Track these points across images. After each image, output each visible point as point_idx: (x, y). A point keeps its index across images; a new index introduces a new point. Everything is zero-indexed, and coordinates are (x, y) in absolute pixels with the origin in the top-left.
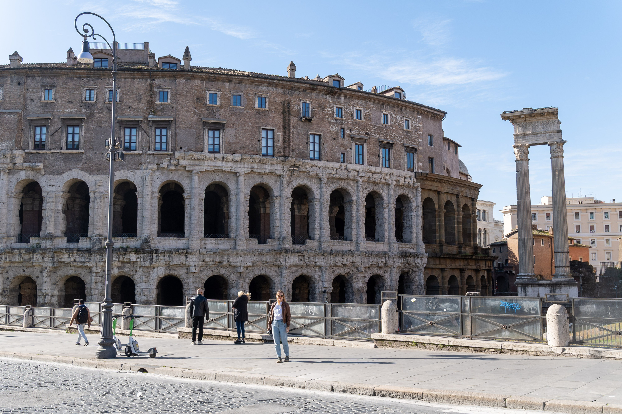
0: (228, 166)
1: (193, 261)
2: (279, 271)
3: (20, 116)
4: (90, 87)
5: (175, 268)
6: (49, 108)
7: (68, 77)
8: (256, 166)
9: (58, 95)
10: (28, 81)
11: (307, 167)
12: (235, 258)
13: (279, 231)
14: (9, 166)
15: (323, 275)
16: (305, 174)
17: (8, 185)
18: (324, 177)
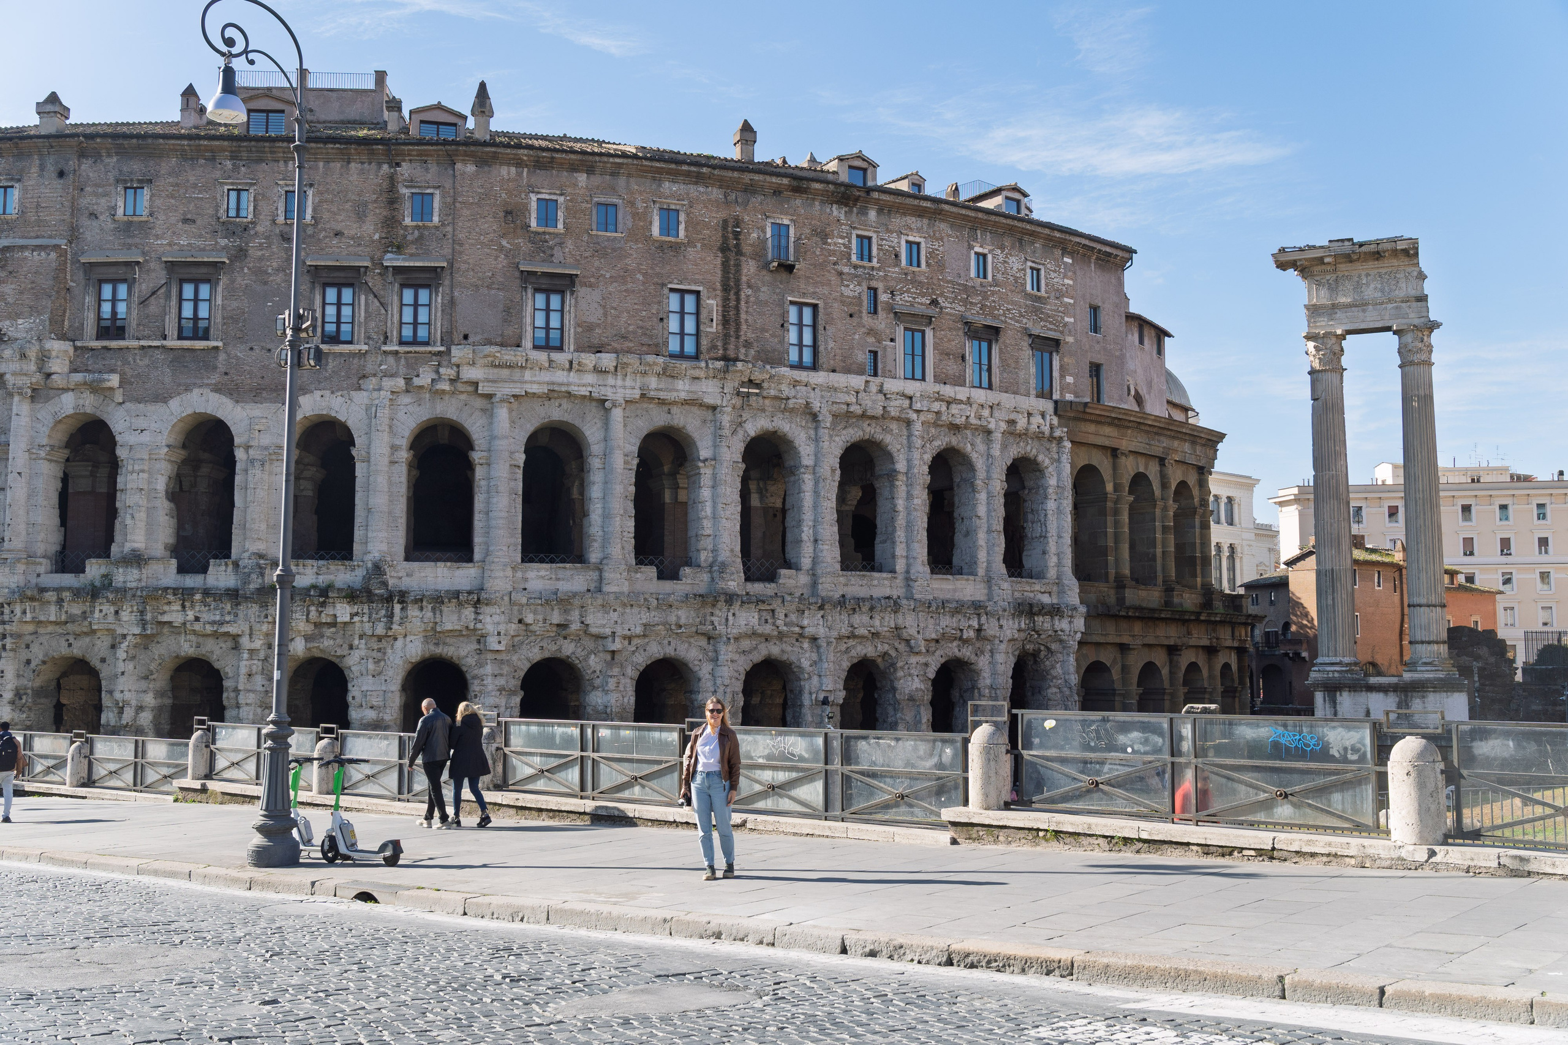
0: (583, 383)
1: (493, 621)
2: (711, 647)
3: (63, 254)
4: (240, 184)
5: (448, 640)
6: (134, 236)
7: (184, 156)
8: (653, 382)
9: (158, 202)
10: (83, 167)
11: (784, 387)
12: (600, 615)
13: (710, 547)
14: (34, 380)
15: (821, 660)
16: (777, 403)
17: (32, 427)
18: (824, 411)
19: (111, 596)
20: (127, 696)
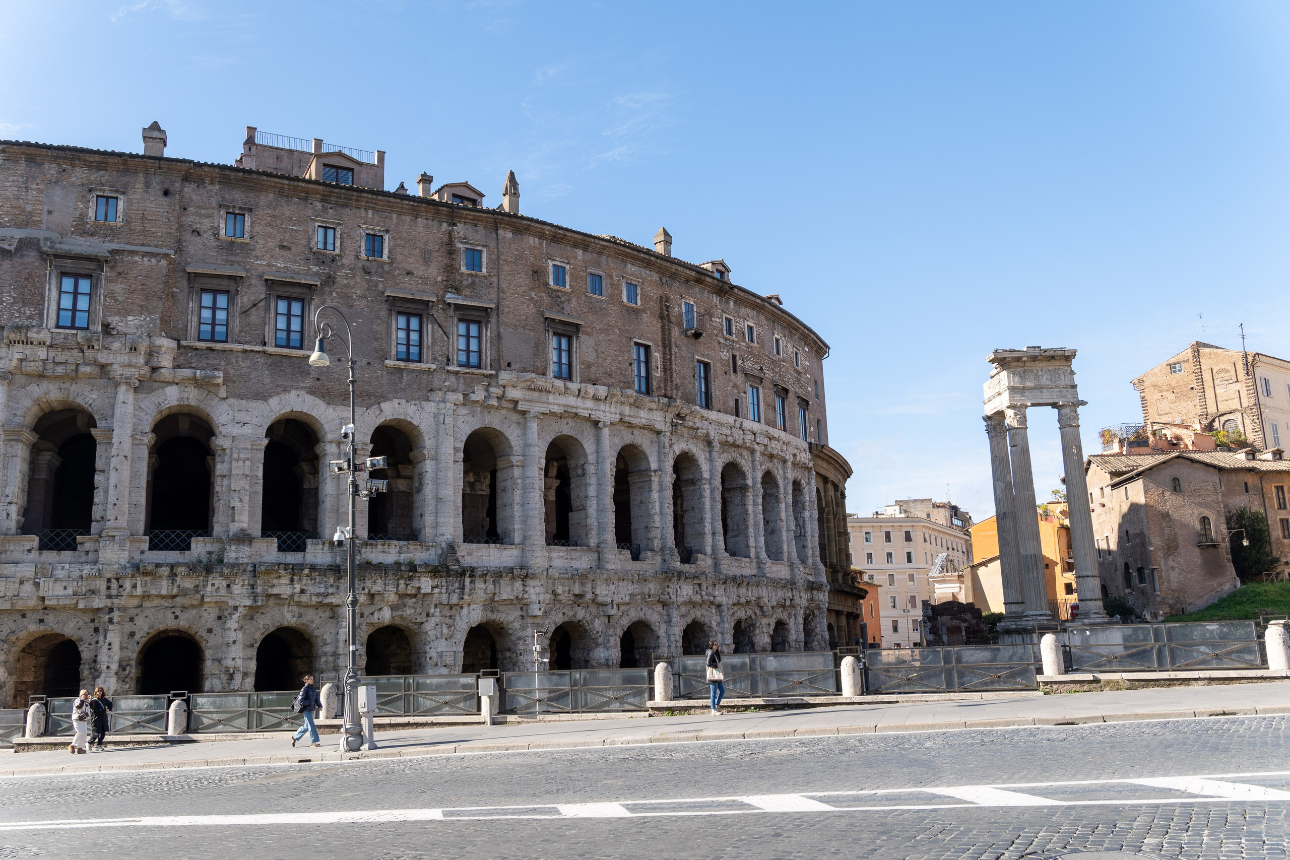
0: (585, 407)
1: (536, 593)
2: (665, 612)
3: (171, 262)
4: (329, 222)
5: (500, 608)
6: (236, 255)
7: (281, 193)
8: (627, 410)
9: (258, 229)
10: (186, 190)
11: (696, 420)
12: (604, 587)
13: (659, 536)
14: (142, 372)
15: (722, 621)
16: (691, 432)
17: (135, 415)
18: (716, 439)
19: (226, 571)
20: (239, 663)
